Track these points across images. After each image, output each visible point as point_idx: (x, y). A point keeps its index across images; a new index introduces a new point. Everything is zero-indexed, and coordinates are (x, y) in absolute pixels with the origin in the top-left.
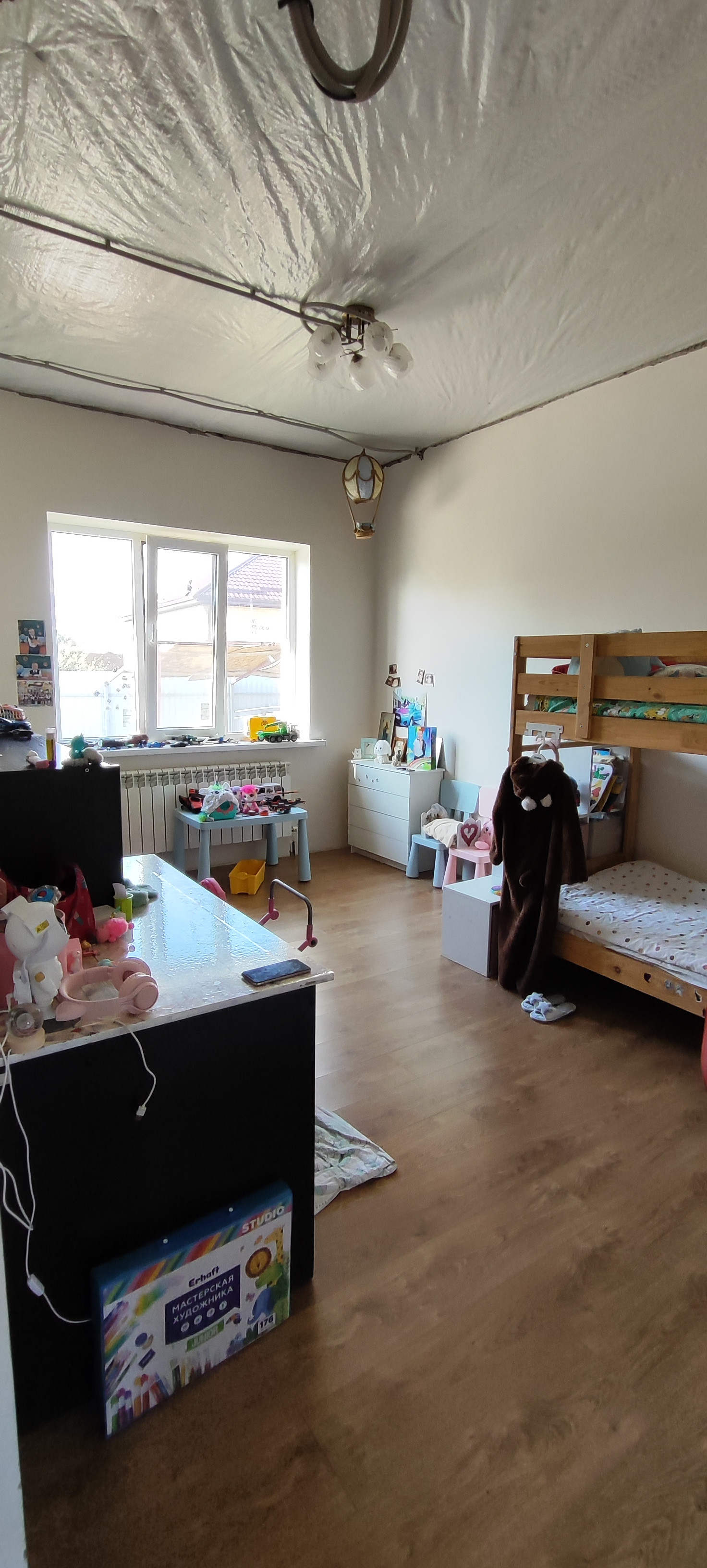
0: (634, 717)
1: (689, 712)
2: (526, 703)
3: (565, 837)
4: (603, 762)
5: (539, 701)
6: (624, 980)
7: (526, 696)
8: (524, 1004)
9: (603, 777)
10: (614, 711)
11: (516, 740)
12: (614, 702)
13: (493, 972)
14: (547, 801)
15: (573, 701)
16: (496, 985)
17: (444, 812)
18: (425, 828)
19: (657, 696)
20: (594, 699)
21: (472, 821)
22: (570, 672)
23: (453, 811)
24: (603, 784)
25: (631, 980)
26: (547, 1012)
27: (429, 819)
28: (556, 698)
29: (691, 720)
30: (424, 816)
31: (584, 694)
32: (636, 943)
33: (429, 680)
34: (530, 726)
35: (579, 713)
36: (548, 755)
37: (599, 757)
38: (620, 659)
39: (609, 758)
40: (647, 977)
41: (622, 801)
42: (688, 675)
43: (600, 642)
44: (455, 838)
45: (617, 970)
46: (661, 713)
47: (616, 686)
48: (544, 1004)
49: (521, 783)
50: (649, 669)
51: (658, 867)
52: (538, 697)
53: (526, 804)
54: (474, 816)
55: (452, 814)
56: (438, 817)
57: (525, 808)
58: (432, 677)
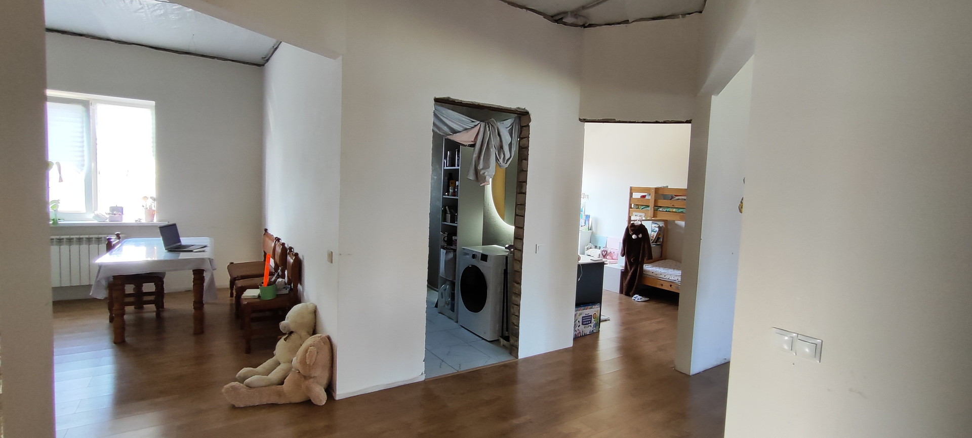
0: (666, 211)
1: (682, 210)
2: (633, 207)
3: (646, 246)
4: (655, 227)
7: (633, 205)
8: (633, 298)
9: (655, 232)
10: (661, 210)
11: (630, 217)
12: (661, 207)
13: (621, 292)
14: (640, 236)
15: (648, 206)
17: (593, 247)
19: (673, 205)
20: (655, 206)
21: (605, 249)
22: (647, 198)
23: (596, 246)
24: (655, 234)
25: (666, 287)
26: (641, 299)
28: (643, 205)
29: (682, 212)
31: (652, 204)
32: (667, 277)
34: (635, 214)
35: (650, 210)
36: (640, 223)
37: (654, 225)
38: (662, 195)
39: (657, 226)
40: (671, 286)
41: (661, 240)
42: (682, 199)
43: (657, 190)
44: (599, 255)
45: (662, 285)
46: (674, 210)
47: (661, 202)
48: (640, 297)
49: (632, 230)
50: (671, 198)
51: (674, 261)
52: (637, 205)
53: (634, 237)
54: (606, 247)
57: (633, 238)
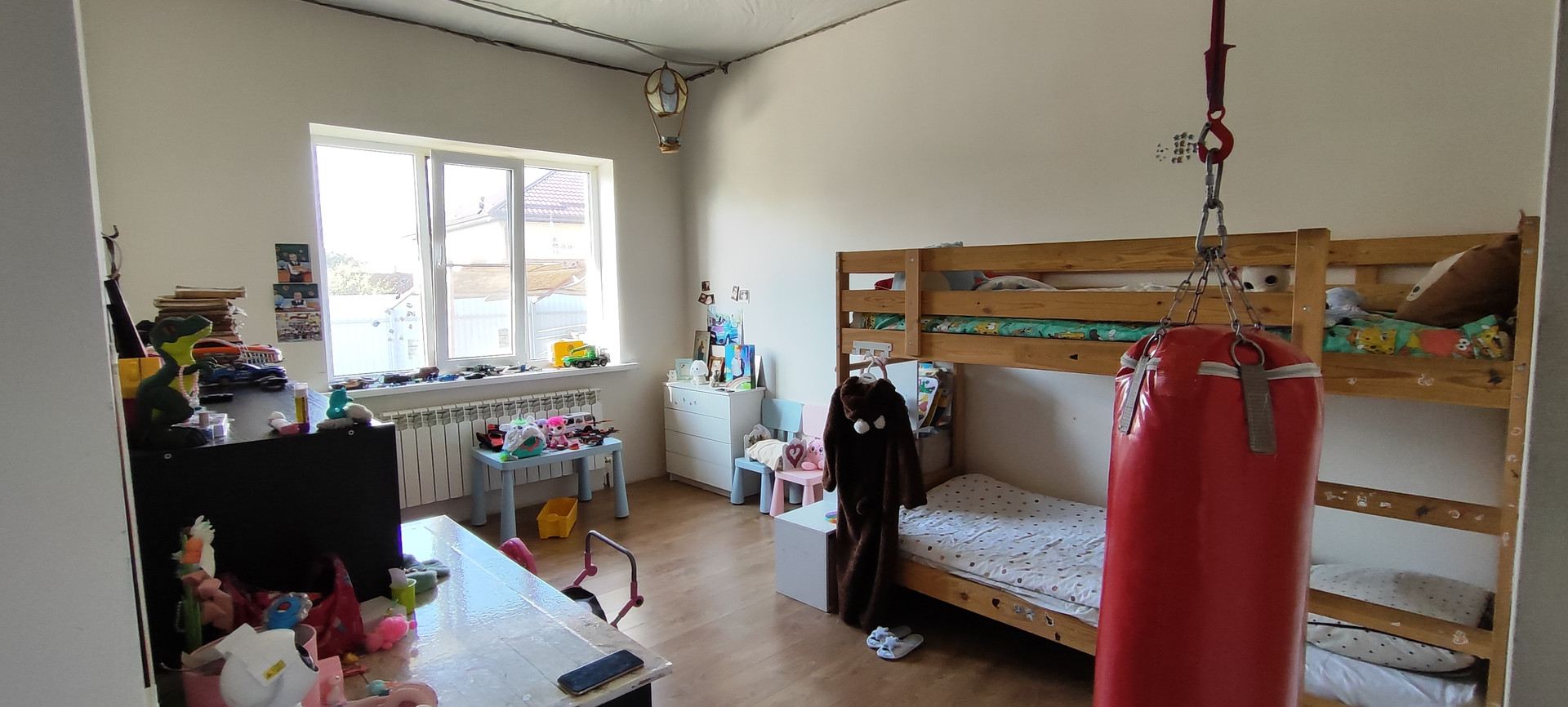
0: (964, 332)
1: (1020, 326)
2: (851, 321)
3: (901, 460)
4: (928, 375)
5: (866, 319)
6: (971, 606)
7: (851, 314)
8: (870, 641)
9: (929, 390)
10: (944, 327)
11: (843, 359)
12: (942, 318)
13: (833, 606)
14: (880, 423)
15: (901, 317)
16: (837, 620)
17: (767, 433)
18: (748, 451)
19: (987, 310)
20: (923, 315)
21: (797, 441)
22: (895, 287)
23: (776, 431)
24: (930, 398)
25: (978, 606)
26: (895, 647)
27: (752, 441)
28: (882, 315)
29: (1022, 334)
30: (747, 438)
31: (912, 310)
32: (982, 567)
33: (745, 296)
34: (857, 344)
35: (908, 330)
36: (876, 374)
37: (923, 370)
38: (943, 272)
39: (934, 371)
40: (996, 602)
41: (949, 414)
42: (1011, 286)
43: (926, 256)
44: (781, 459)
45: (964, 596)
46: (992, 327)
47: (944, 302)
48: (891, 639)
49: (852, 406)
50: (973, 283)
51: (991, 480)
52: (864, 314)
53: (859, 426)
54: (798, 435)
55: (775, 435)
56: (761, 438)
57: (858, 431)
58: (747, 293)
